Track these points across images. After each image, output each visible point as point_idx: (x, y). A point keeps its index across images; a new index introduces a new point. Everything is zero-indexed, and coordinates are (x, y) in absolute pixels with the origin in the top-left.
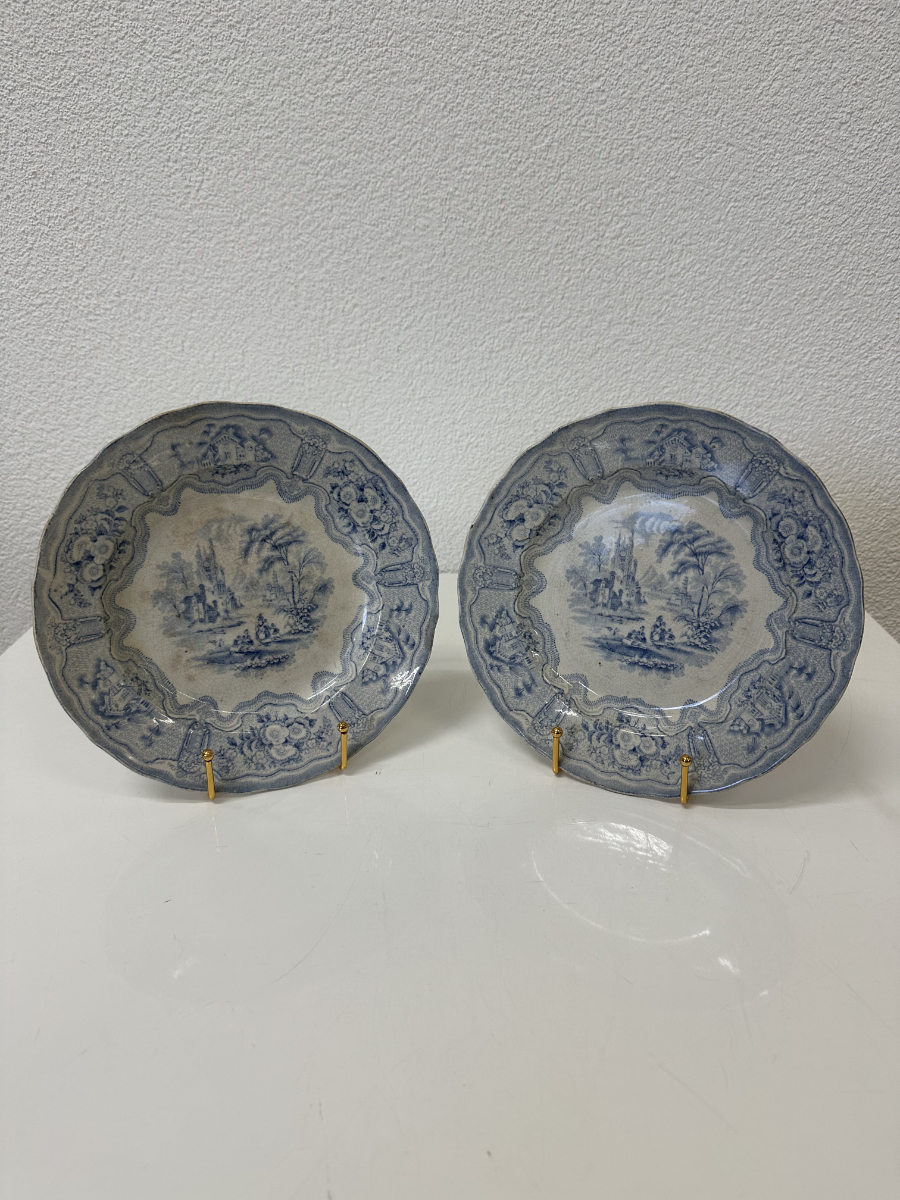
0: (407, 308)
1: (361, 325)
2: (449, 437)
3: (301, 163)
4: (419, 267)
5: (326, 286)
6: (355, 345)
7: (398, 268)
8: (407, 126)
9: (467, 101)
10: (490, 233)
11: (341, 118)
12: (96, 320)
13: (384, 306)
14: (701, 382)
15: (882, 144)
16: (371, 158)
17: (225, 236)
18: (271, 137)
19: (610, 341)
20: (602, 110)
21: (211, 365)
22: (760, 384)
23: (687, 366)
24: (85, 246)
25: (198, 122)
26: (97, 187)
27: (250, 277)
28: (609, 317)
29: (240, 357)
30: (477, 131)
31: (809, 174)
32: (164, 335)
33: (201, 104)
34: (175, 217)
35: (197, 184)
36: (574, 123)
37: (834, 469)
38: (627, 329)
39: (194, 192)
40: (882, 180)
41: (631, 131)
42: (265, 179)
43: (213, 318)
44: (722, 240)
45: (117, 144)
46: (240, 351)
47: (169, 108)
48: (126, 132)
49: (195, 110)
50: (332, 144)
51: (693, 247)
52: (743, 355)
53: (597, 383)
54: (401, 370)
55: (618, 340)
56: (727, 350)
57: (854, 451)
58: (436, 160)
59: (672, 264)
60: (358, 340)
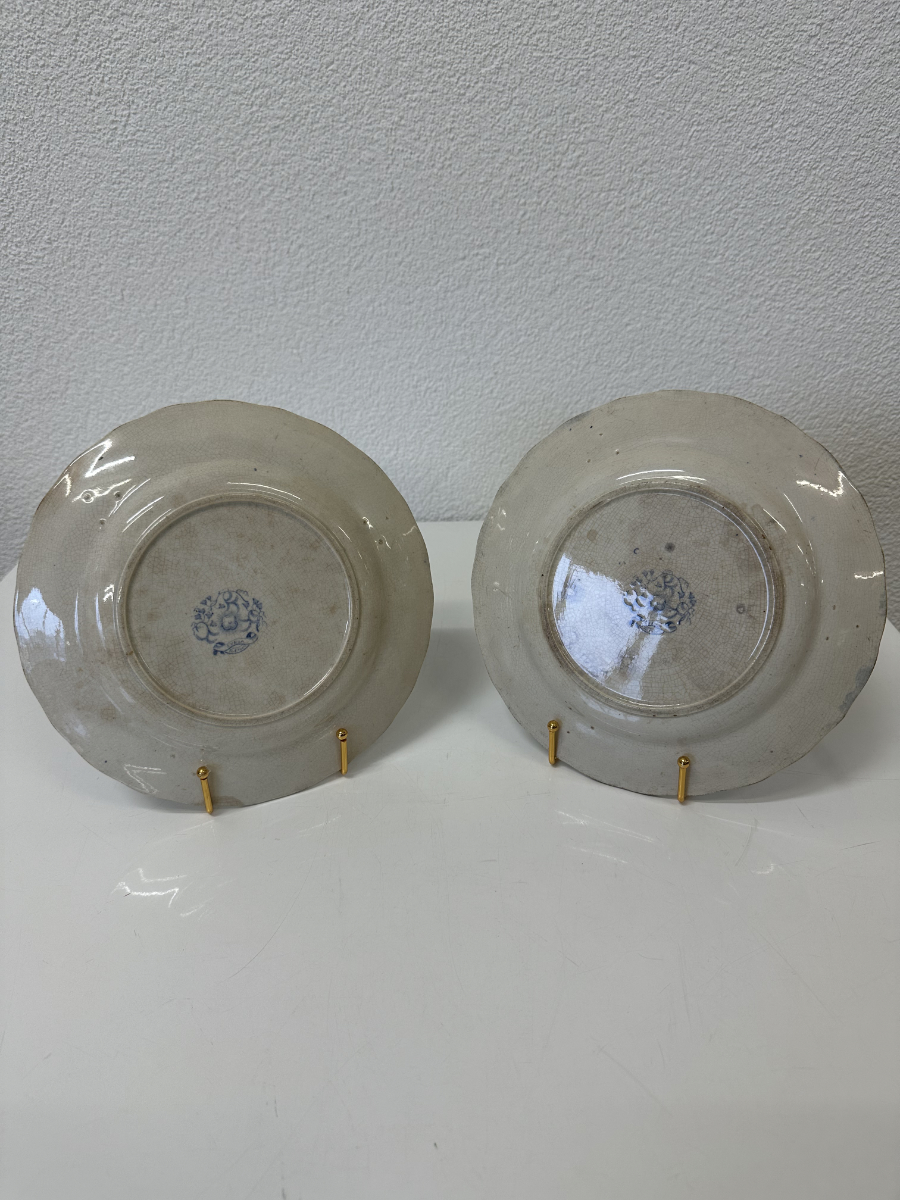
0: (355, 247)
1: (308, 266)
2: (406, 381)
3: (233, 93)
4: (365, 203)
5: (269, 226)
6: (303, 288)
7: (343, 205)
8: (346, 49)
9: (409, 19)
10: (440, 165)
11: (274, 42)
12: (28, 269)
13: (331, 245)
14: (664, 318)
15: (853, 59)
16: (310, 86)
17: (158, 175)
18: (199, 65)
19: (569, 277)
20: (555, 27)
21: (154, 314)
22: (725, 320)
23: (650, 302)
24: (9, 190)
25: (119, 49)
26: (16, 124)
27: (188, 219)
28: (568, 252)
29: (183, 304)
30: (422, 54)
31: (776, 94)
32: (101, 284)
33: (121, 30)
34: (102, 156)
35: (124, 119)
36: (525, 42)
37: (801, 405)
38: (587, 264)
39: (121, 127)
40: (853, 98)
41: (586, 50)
42: (196, 111)
43: (152, 264)
44: (685, 168)
45: (33, 76)
46: (183, 298)
47: (86, 34)
48: (41, 63)
49: (115, 36)
50: (266, 71)
51: (654, 176)
52: (707, 289)
53: (558, 321)
54: (353, 313)
55: (577, 276)
56: (692, 284)
57: (822, 385)
58: (379, 86)
59: (632, 194)
60: (306, 282)
